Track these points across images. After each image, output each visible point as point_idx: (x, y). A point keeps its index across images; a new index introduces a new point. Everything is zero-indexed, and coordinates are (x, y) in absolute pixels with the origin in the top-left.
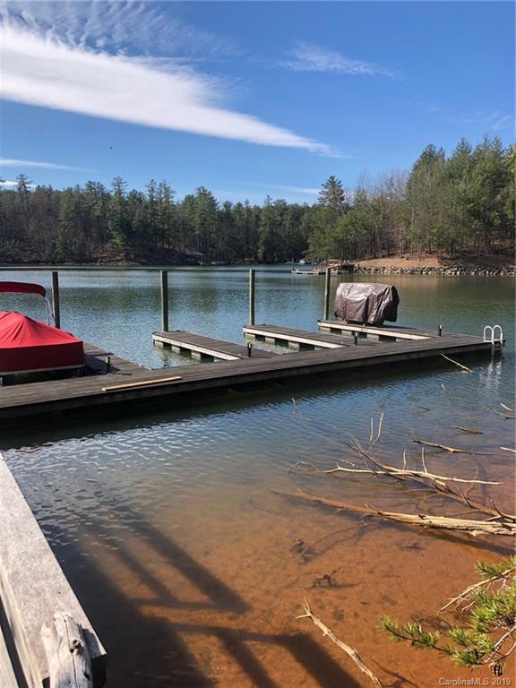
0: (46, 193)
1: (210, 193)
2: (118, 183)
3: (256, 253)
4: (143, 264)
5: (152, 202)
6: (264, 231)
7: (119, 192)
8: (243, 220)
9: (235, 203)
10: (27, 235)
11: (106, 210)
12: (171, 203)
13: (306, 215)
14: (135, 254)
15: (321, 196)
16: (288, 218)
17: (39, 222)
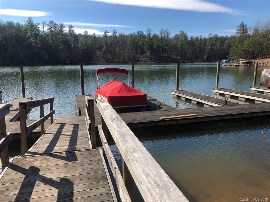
0: (122, 36)
1: (185, 33)
2: (149, 31)
3: (204, 57)
4: (157, 63)
5: (162, 38)
6: (208, 48)
7: (149, 35)
8: (199, 43)
9: (195, 37)
10: (115, 52)
11: (144, 42)
12: (169, 38)
13: (227, 41)
14: (154, 59)
15: (237, 31)
16: (219, 42)
17: (120, 47)
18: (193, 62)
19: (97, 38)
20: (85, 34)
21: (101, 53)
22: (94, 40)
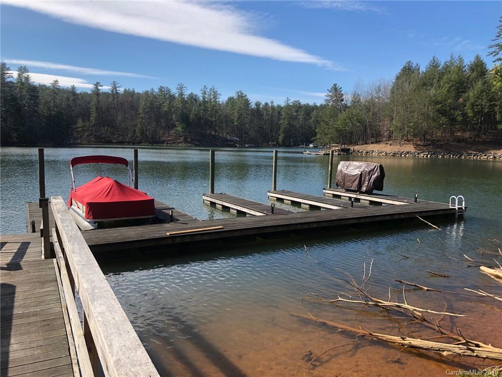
0: (130, 94)
1: (246, 95)
2: (181, 88)
3: (277, 139)
4: (197, 145)
5: (204, 101)
6: (284, 123)
7: (181, 94)
8: (269, 115)
9: (263, 103)
10: (116, 123)
11: (172, 107)
12: (218, 102)
13: (315, 112)
14: (191, 139)
15: (327, 98)
16: (302, 114)
17: (125, 114)
18: (260, 146)
19: (78, 94)
20: (54, 87)
21: (87, 123)
22: (71, 98)
